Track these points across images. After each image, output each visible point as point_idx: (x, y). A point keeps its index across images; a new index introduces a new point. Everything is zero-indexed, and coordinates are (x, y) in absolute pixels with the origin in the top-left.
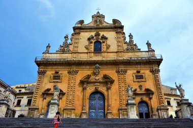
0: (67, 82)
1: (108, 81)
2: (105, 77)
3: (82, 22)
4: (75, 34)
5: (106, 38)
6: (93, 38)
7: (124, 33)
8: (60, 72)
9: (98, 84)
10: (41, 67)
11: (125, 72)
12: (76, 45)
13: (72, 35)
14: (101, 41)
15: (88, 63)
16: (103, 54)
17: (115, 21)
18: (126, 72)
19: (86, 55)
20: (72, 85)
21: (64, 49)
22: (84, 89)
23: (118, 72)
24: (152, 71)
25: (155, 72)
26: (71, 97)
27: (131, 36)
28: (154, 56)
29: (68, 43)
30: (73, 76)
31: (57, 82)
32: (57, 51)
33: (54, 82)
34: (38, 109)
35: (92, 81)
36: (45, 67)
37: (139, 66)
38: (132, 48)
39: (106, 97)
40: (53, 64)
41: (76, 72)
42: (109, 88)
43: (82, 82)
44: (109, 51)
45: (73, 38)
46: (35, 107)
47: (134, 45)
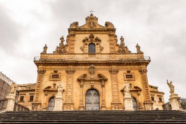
0: (65, 80)
2: (100, 76)
3: (76, 24)
4: (71, 35)
5: (100, 41)
6: (88, 40)
7: (116, 36)
8: (59, 72)
9: (93, 82)
10: (40, 67)
12: (72, 46)
13: (68, 37)
14: (95, 43)
15: (83, 63)
16: (97, 56)
17: (107, 24)
18: (118, 72)
19: (81, 56)
20: (70, 83)
21: (61, 50)
22: (82, 86)
23: (111, 71)
24: (141, 71)
25: (143, 72)
26: (69, 94)
27: (122, 39)
28: (142, 57)
29: (64, 44)
30: (70, 75)
32: (54, 52)
33: (53, 81)
34: (41, 104)
35: (88, 79)
36: (44, 67)
37: (129, 67)
38: (123, 50)
39: (101, 93)
40: (51, 64)
41: (74, 72)
42: (103, 86)
43: (79, 80)
44: (102, 52)
45: (69, 40)
46: (38, 103)
47: (125, 47)
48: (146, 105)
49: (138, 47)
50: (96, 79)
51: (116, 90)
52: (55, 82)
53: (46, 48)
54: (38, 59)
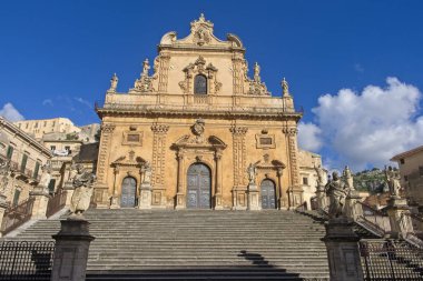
0: (151, 145)
2: (212, 139)
3: (173, 35)
4: (162, 58)
5: (215, 71)
6: (193, 68)
8: (138, 129)
11: (244, 131)
12: (164, 80)
13: (157, 60)
14: (207, 75)
16: (209, 99)
17: (230, 39)
18: (246, 132)
19: (181, 99)
21: (143, 86)
23: (233, 131)
24: (286, 132)
25: (291, 134)
26: (159, 171)
28: (290, 106)
30: (160, 136)
31: (135, 146)
33: (130, 145)
35: (191, 145)
36: (113, 119)
39: (213, 171)
41: (166, 130)
42: (217, 158)
43: (174, 147)
44: (219, 93)
45: (158, 66)
47: (261, 85)
48: (291, 194)
52: (134, 149)
53: (115, 81)
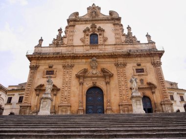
0: (62, 77)
1: (106, 75)
2: (103, 71)
3: (77, 14)
4: (70, 26)
5: (104, 31)
6: (89, 30)
7: (122, 25)
8: (54, 67)
9: (96, 79)
10: (32, 62)
11: (125, 65)
12: (71, 38)
13: (67, 28)
14: (98, 33)
15: (84, 56)
16: (100, 47)
17: (111, 13)
19: (82, 48)
20: (67, 80)
21: (58, 42)
22: (81, 84)
23: (117, 65)
24: (153, 64)
25: (157, 65)
26: (66, 94)
27: (129, 28)
28: (154, 48)
30: (68, 71)
31: (51, 77)
32: (50, 45)
34: (30, 106)
35: (89, 75)
36: (38, 62)
37: (139, 59)
38: (131, 40)
39: (105, 92)
40: (45, 58)
41: (72, 66)
42: (107, 83)
43: (78, 77)
44: (106, 43)
45: (67, 31)
46: (27, 105)
47: (133, 37)
48: (163, 106)
49: (148, 36)
50: (99, 75)
51: (123, 87)
53: (41, 40)
54: (31, 53)
